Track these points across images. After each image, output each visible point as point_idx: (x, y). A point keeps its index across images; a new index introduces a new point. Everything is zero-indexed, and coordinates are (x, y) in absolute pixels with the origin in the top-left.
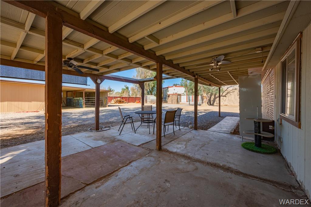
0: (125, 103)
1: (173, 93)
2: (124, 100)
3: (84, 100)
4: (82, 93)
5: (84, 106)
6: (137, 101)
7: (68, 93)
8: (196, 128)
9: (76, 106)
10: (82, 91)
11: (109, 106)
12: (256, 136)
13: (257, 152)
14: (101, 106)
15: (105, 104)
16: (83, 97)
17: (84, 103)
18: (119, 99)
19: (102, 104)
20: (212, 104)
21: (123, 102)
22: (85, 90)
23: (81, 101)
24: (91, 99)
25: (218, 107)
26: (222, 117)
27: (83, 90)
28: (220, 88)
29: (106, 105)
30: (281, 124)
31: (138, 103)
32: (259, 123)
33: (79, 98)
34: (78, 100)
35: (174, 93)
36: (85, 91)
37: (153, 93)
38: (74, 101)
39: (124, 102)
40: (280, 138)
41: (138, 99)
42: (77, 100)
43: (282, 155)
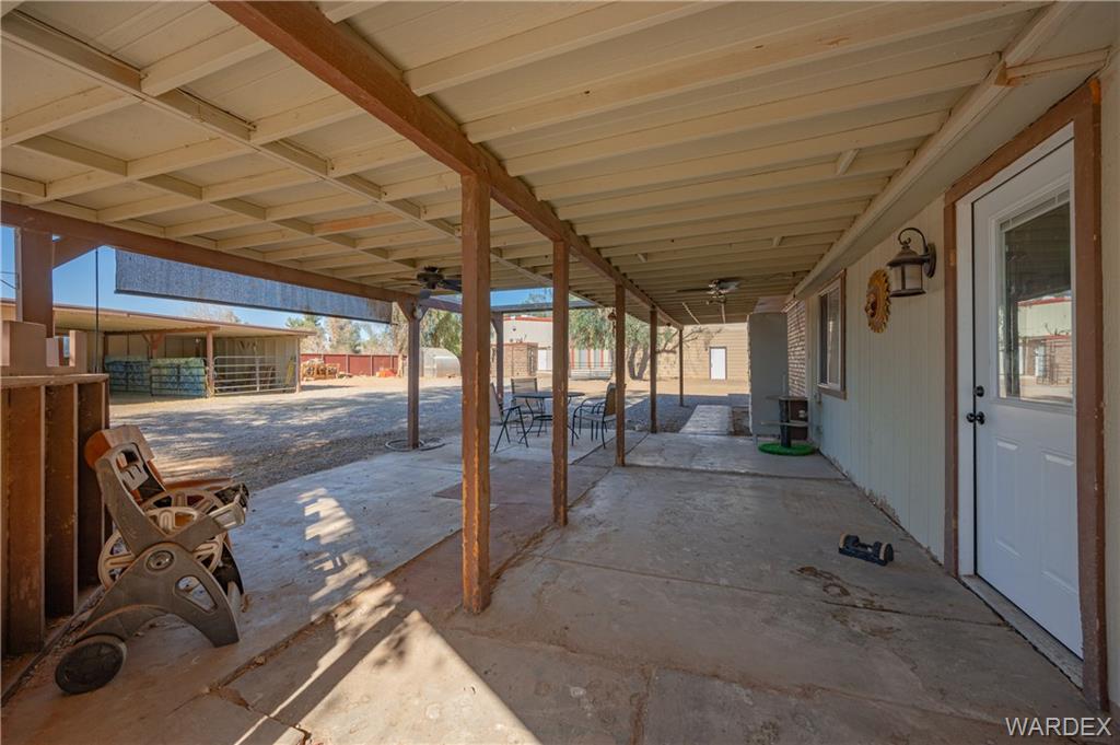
0: (341, 376)
1: (512, 340)
2: (338, 365)
3: (211, 368)
4: (204, 340)
5: (211, 390)
6: (382, 369)
7: (111, 337)
8: (654, 430)
9: (164, 392)
10: (204, 333)
11: (304, 388)
12: (782, 428)
13: (787, 454)
14: (271, 387)
15: (287, 382)
16: (205, 355)
17: (211, 378)
18: (317, 361)
19: (271, 382)
20: (636, 374)
21: (333, 374)
22: (215, 328)
23: (195, 372)
24: (233, 361)
25: (678, 381)
26: (687, 407)
27: (206, 329)
28: (681, 332)
29: (295, 385)
30: (820, 403)
31: (386, 376)
32: (787, 402)
33: (183, 361)
34: (178, 367)
35: (515, 342)
36: (214, 332)
37: (441, 341)
38: (154, 371)
39: (335, 372)
40: (818, 428)
41: (384, 360)
42: (171, 366)
43: (821, 454)
